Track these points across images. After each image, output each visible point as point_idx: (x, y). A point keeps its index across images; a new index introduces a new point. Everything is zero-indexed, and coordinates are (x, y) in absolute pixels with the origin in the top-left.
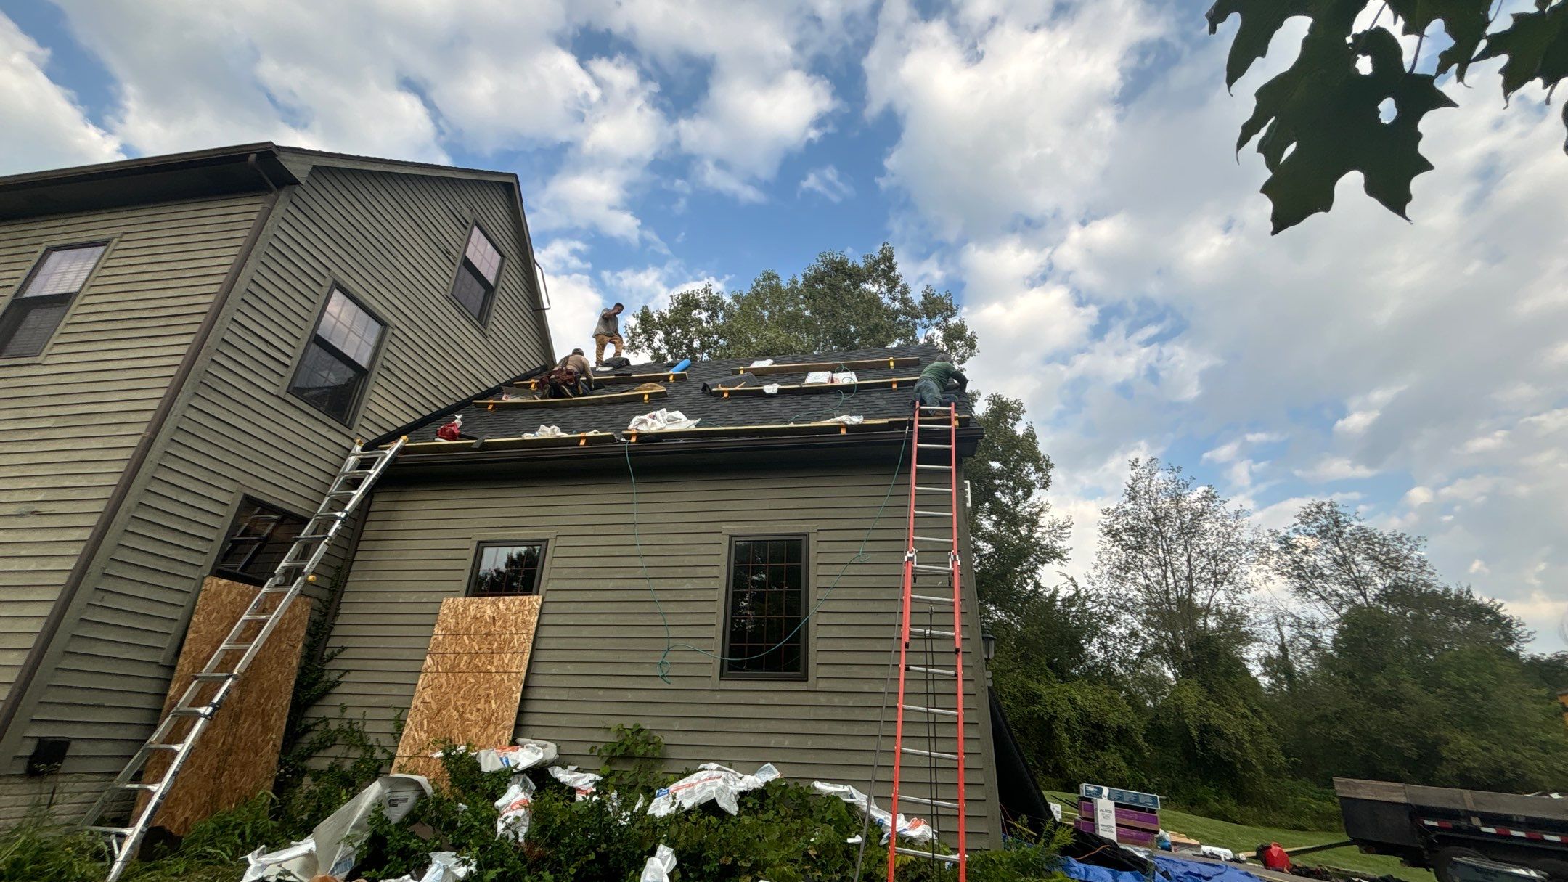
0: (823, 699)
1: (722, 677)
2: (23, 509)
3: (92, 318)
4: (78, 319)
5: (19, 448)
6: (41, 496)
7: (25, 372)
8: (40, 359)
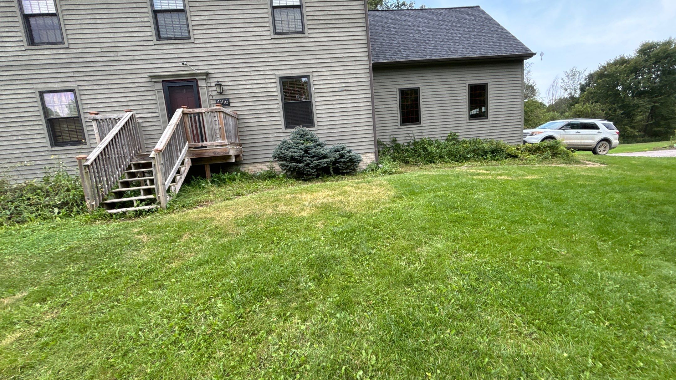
0: (491, 122)
1: (469, 120)
2: (340, 89)
3: (316, 18)
4: (310, 18)
5: (324, 69)
6: (344, 85)
7: (303, 40)
8: (306, 35)
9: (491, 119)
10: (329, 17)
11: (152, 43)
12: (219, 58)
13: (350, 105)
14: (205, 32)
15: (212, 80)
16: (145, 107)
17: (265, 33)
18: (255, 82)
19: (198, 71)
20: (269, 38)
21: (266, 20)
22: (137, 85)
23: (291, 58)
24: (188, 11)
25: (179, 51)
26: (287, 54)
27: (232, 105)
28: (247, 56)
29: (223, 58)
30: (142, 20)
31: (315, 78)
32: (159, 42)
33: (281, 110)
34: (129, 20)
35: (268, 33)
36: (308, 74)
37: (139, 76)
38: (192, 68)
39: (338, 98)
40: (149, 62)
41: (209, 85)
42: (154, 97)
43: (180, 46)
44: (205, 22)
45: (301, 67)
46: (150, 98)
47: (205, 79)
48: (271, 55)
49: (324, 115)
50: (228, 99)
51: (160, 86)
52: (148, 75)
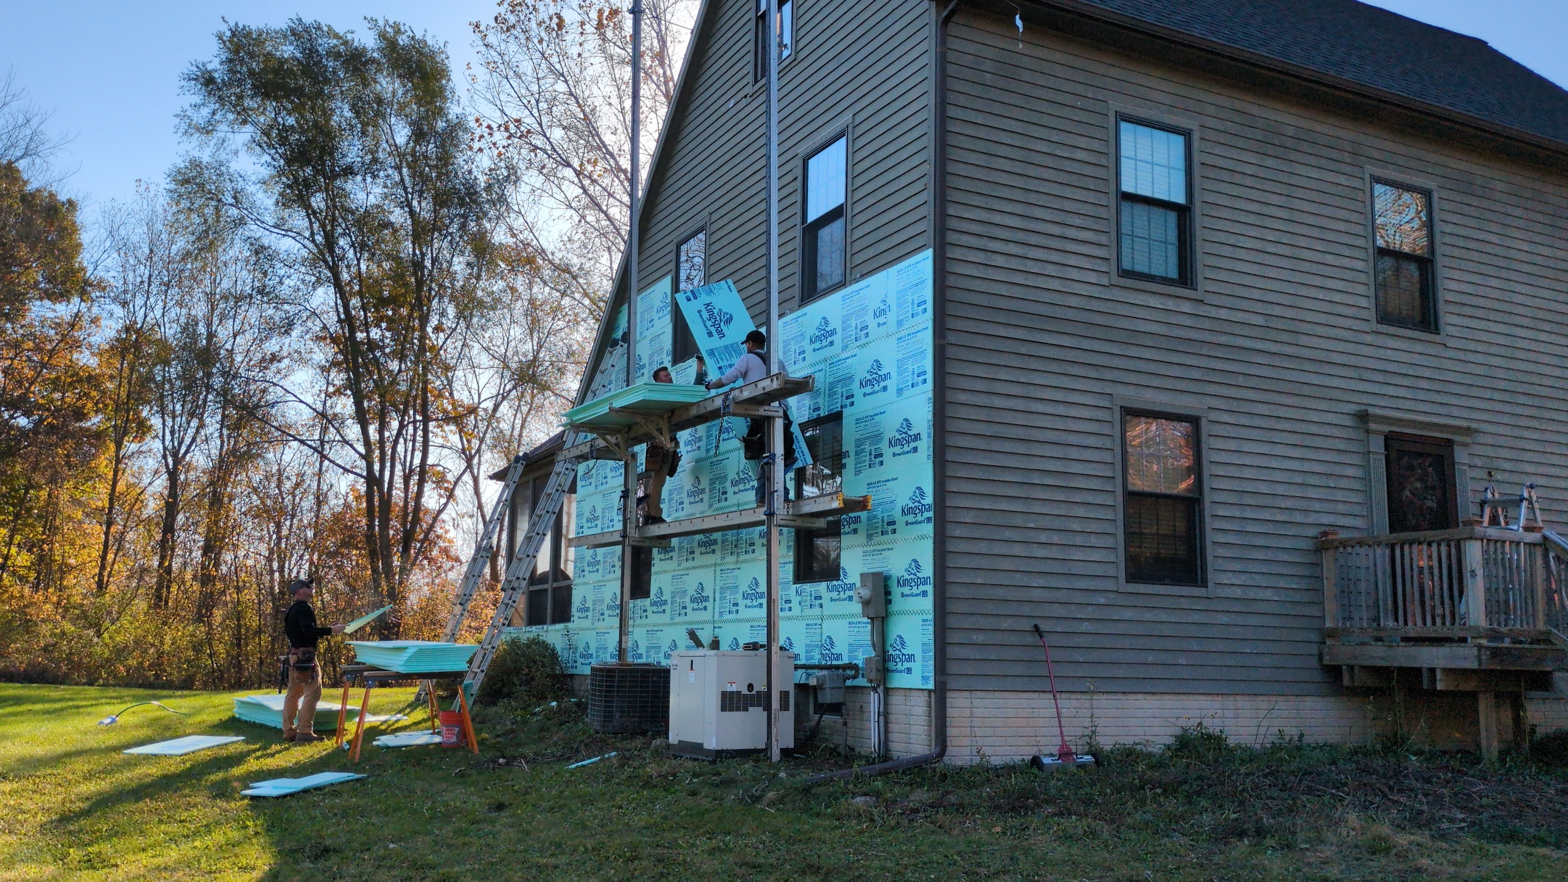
11: (1367, 327)
12: (1489, 395)
14: (1465, 322)
15: (1477, 450)
16: (1339, 496)
19: (1449, 421)
22: (1328, 431)
24: (1439, 265)
25: (1416, 359)
29: (1497, 396)
30: (1354, 264)
32: (1380, 328)
34: (1328, 259)
37: (1334, 407)
40: (1356, 374)
41: (1472, 461)
42: (1360, 473)
43: (1419, 348)
44: (1467, 300)
46: (1351, 472)
47: (1470, 446)
51: (1377, 445)
52: (1353, 408)
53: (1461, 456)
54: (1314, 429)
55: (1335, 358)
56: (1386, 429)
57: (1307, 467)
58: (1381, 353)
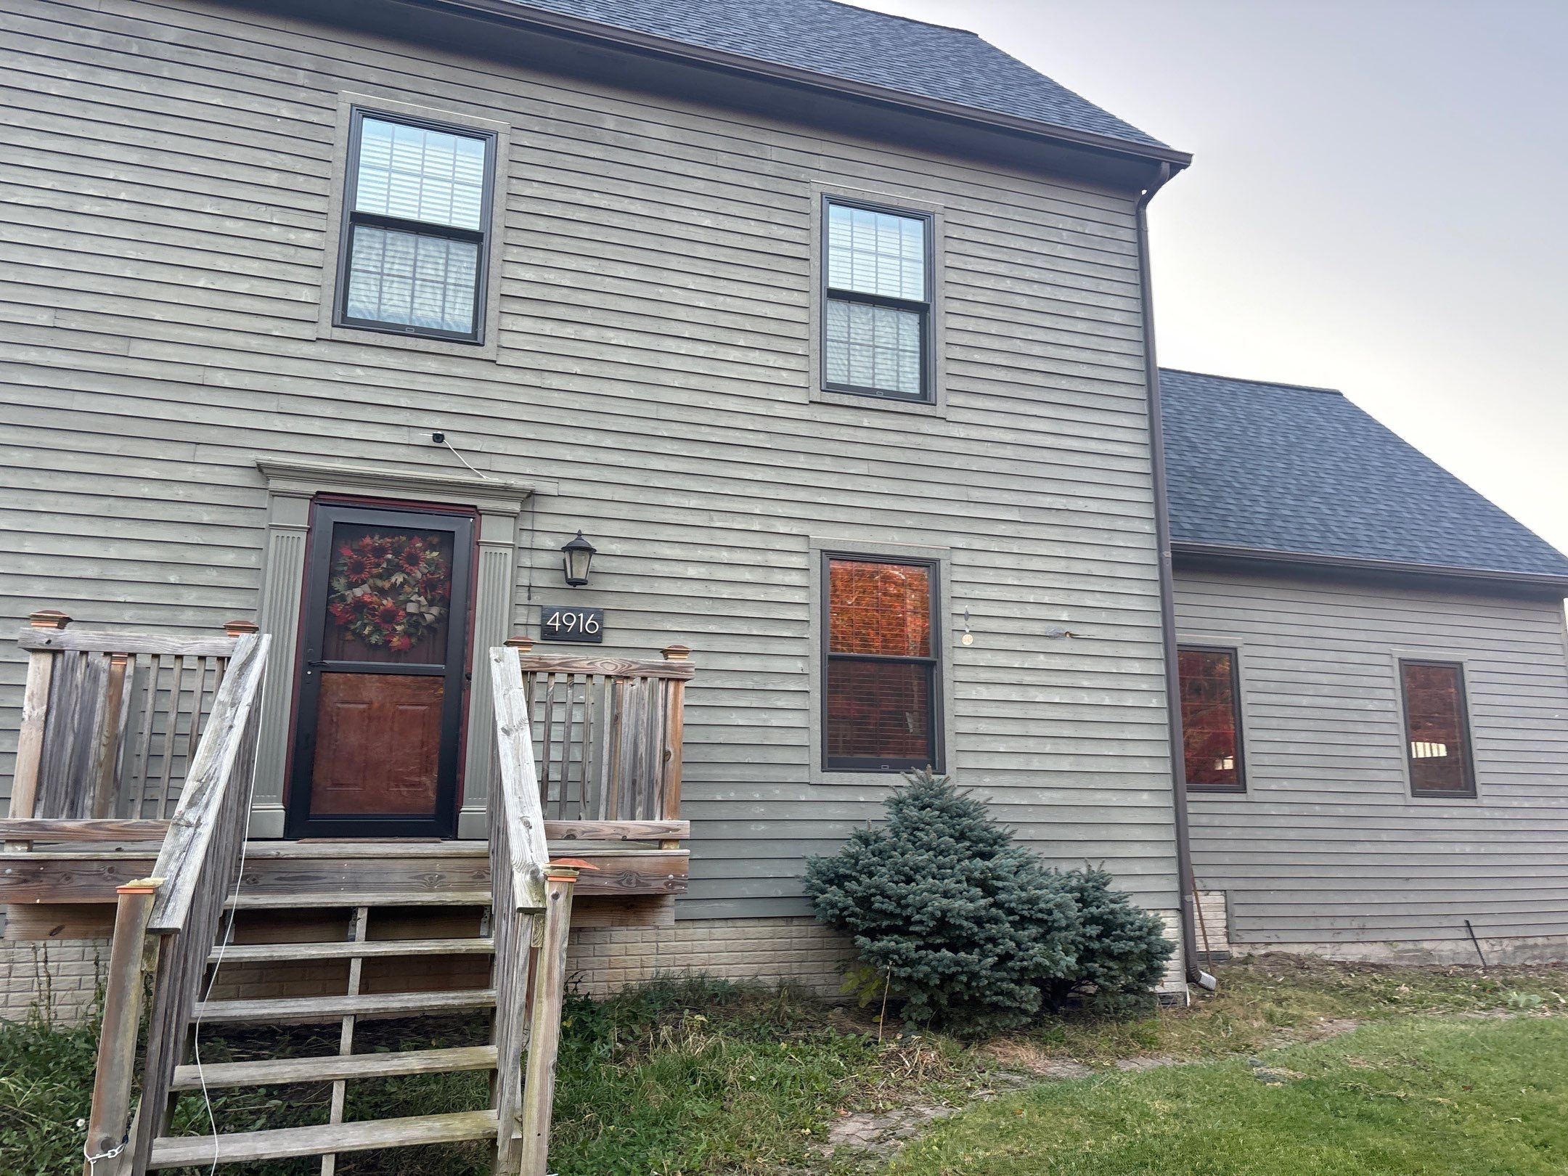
1: (1413, 794)
2: (1051, 629)
3: (977, 357)
4: (957, 353)
5: (994, 545)
6: (1065, 616)
7: (926, 426)
8: (940, 411)
9: (1486, 802)
10: (1025, 363)
11: (307, 332)
12: (590, 438)
13: (1085, 698)
14: (548, 328)
15: (543, 523)
16: (190, 597)
17: (785, 377)
18: (725, 556)
19: (486, 479)
20: (800, 397)
21: (799, 331)
22: (180, 493)
23: (875, 485)
24: (497, 242)
25: (421, 383)
26: (862, 468)
27: (610, 639)
28: (706, 452)
29: (608, 441)
30: (292, 236)
31: (960, 575)
32: (339, 334)
33: (814, 685)
34: (230, 227)
35: (800, 380)
36: (933, 555)
37: (203, 454)
38: (465, 460)
39: (1041, 661)
40: (271, 404)
41: (526, 540)
42: (252, 560)
43: (431, 365)
44: (555, 295)
45: (909, 523)
46: (229, 558)
47: (515, 516)
48: (801, 461)
49: (983, 727)
50: (600, 614)
51: (299, 514)
52: (250, 458)
53: (493, 530)
54: (145, 490)
55: (220, 378)
56: (313, 488)
57: (113, 551)
58: (339, 373)
